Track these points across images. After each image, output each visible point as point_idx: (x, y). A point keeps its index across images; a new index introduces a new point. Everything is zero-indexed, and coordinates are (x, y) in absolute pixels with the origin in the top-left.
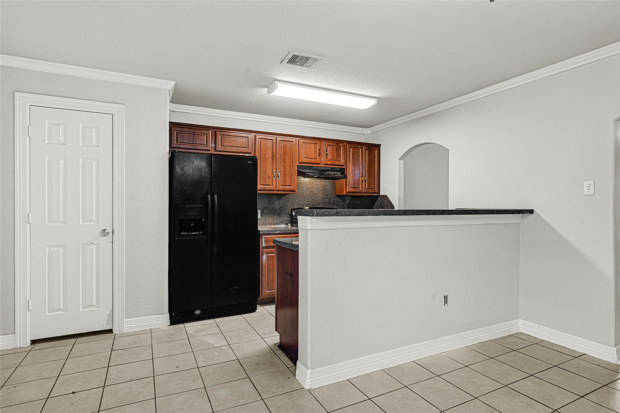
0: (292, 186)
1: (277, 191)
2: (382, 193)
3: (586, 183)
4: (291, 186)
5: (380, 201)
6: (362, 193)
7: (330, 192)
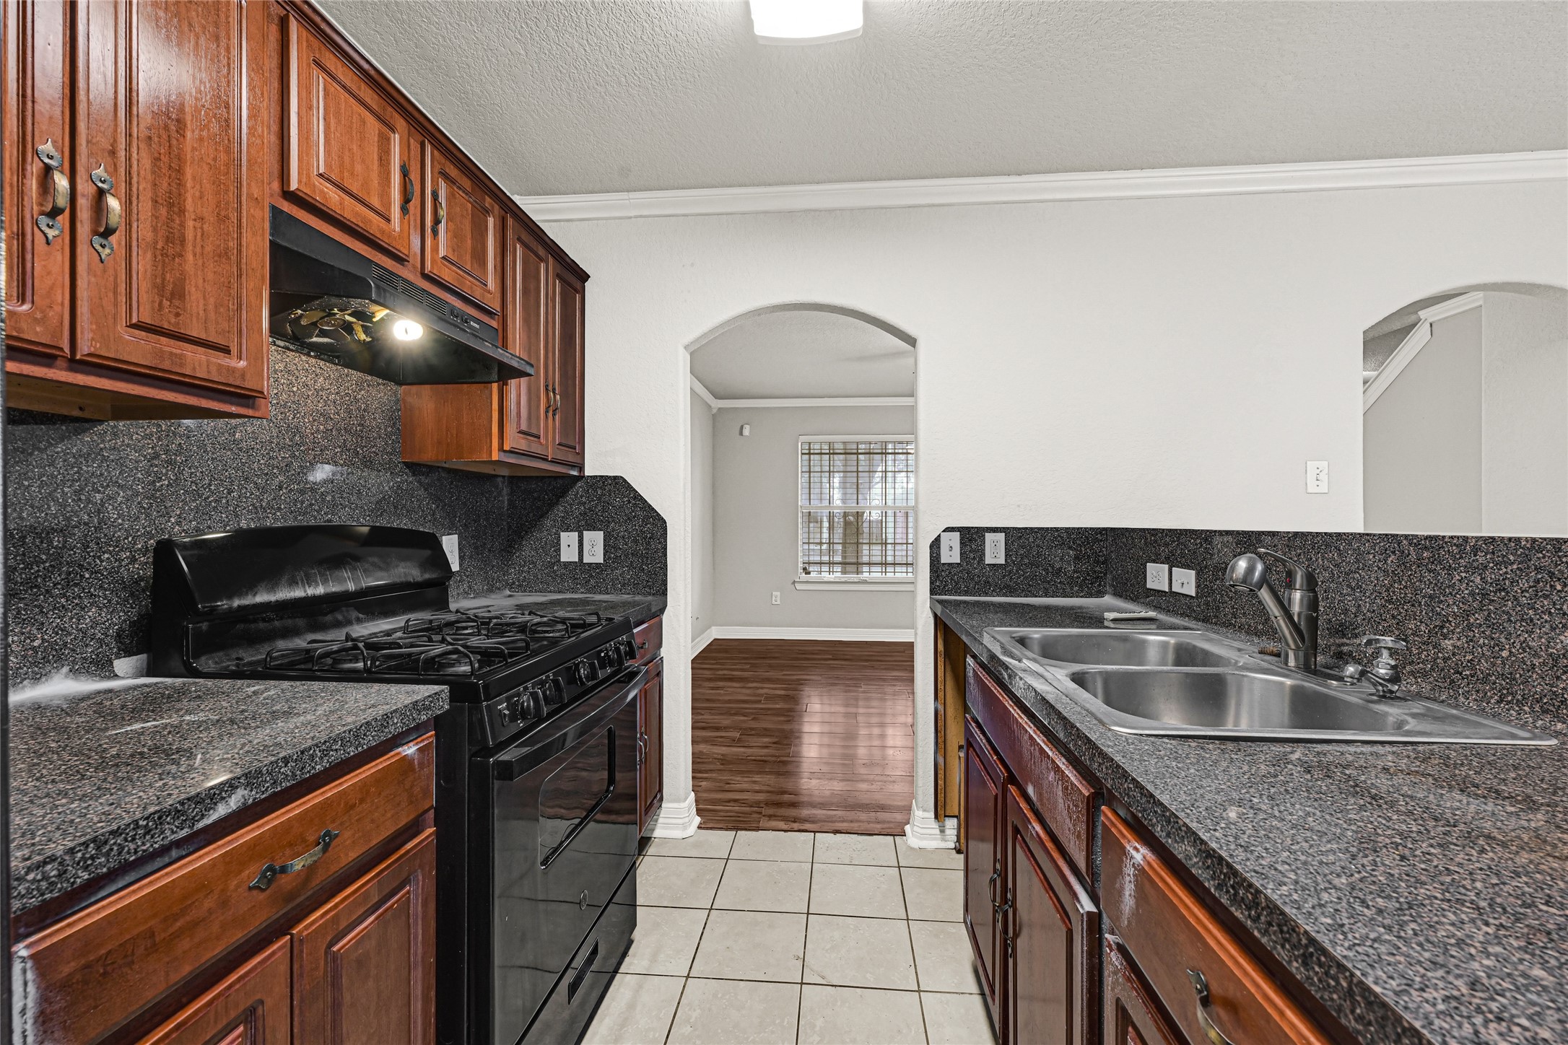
0: (234, 350)
1: (76, 364)
2: (593, 467)
3: (1311, 465)
4: (226, 351)
5: (584, 499)
6: (546, 460)
7: (380, 443)
